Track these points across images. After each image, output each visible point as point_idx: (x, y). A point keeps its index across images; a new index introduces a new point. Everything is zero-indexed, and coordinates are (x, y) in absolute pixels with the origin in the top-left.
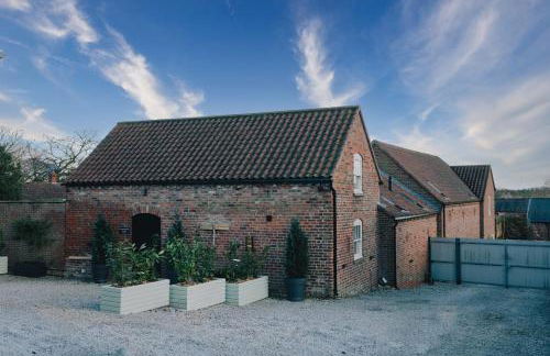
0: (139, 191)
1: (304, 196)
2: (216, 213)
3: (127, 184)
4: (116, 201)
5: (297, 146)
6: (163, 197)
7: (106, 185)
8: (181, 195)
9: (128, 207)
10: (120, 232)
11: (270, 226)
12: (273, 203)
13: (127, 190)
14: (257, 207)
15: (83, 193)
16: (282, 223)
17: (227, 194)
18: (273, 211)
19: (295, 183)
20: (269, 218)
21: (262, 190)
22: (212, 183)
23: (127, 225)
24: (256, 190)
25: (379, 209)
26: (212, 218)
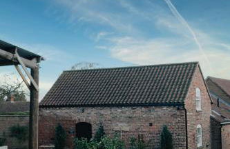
0: (80, 110)
1: (170, 113)
2: (121, 122)
3: (72, 106)
4: (66, 115)
5: (165, 85)
6: (93, 113)
7: (61, 107)
8: (102, 112)
9: (73, 119)
10: (69, 132)
11: (151, 129)
12: (153, 116)
13: (73, 109)
14: (144, 118)
15: (48, 111)
16: (158, 127)
17: (128, 111)
18: (153, 121)
19: (165, 106)
20: (151, 125)
21: (147, 109)
22: (119, 105)
23: (73, 128)
24: (143, 109)
25: (212, 118)
26: (120, 124)
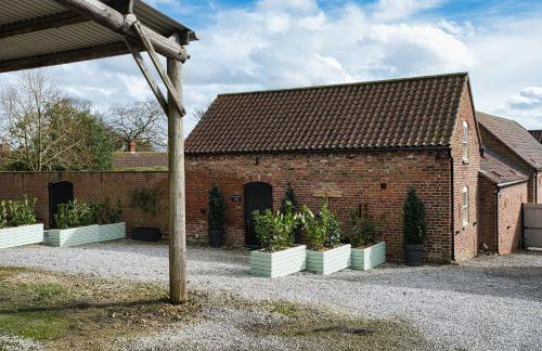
0: (251, 160)
1: (420, 165)
2: (327, 181)
3: (237, 154)
4: (228, 170)
6: (274, 166)
7: (217, 155)
8: (292, 164)
9: (239, 176)
10: (233, 199)
11: (384, 194)
12: (387, 171)
13: (238, 160)
14: (370, 175)
15: (194, 163)
16: (398, 191)
17: (341, 163)
18: (388, 179)
19: (413, 151)
20: (383, 186)
21: (376, 159)
22: (325, 152)
23: (238, 193)
24: (370, 158)
25: (481, 177)
26: (324, 186)
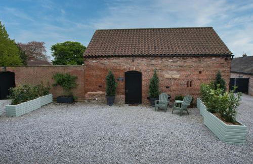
0: (130, 60)
1: (218, 63)
2: (172, 70)
3: (122, 56)
4: (116, 65)
6: (143, 62)
8: (153, 62)
9: (122, 68)
10: (118, 80)
11: (200, 76)
12: (202, 65)
13: (121, 59)
14: (194, 67)
15: (94, 61)
16: (206, 74)
17: (179, 61)
18: (202, 69)
20: (200, 72)
21: (197, 59)
23: (122, 76)
24: (194, 59)
26: (170, 73)
